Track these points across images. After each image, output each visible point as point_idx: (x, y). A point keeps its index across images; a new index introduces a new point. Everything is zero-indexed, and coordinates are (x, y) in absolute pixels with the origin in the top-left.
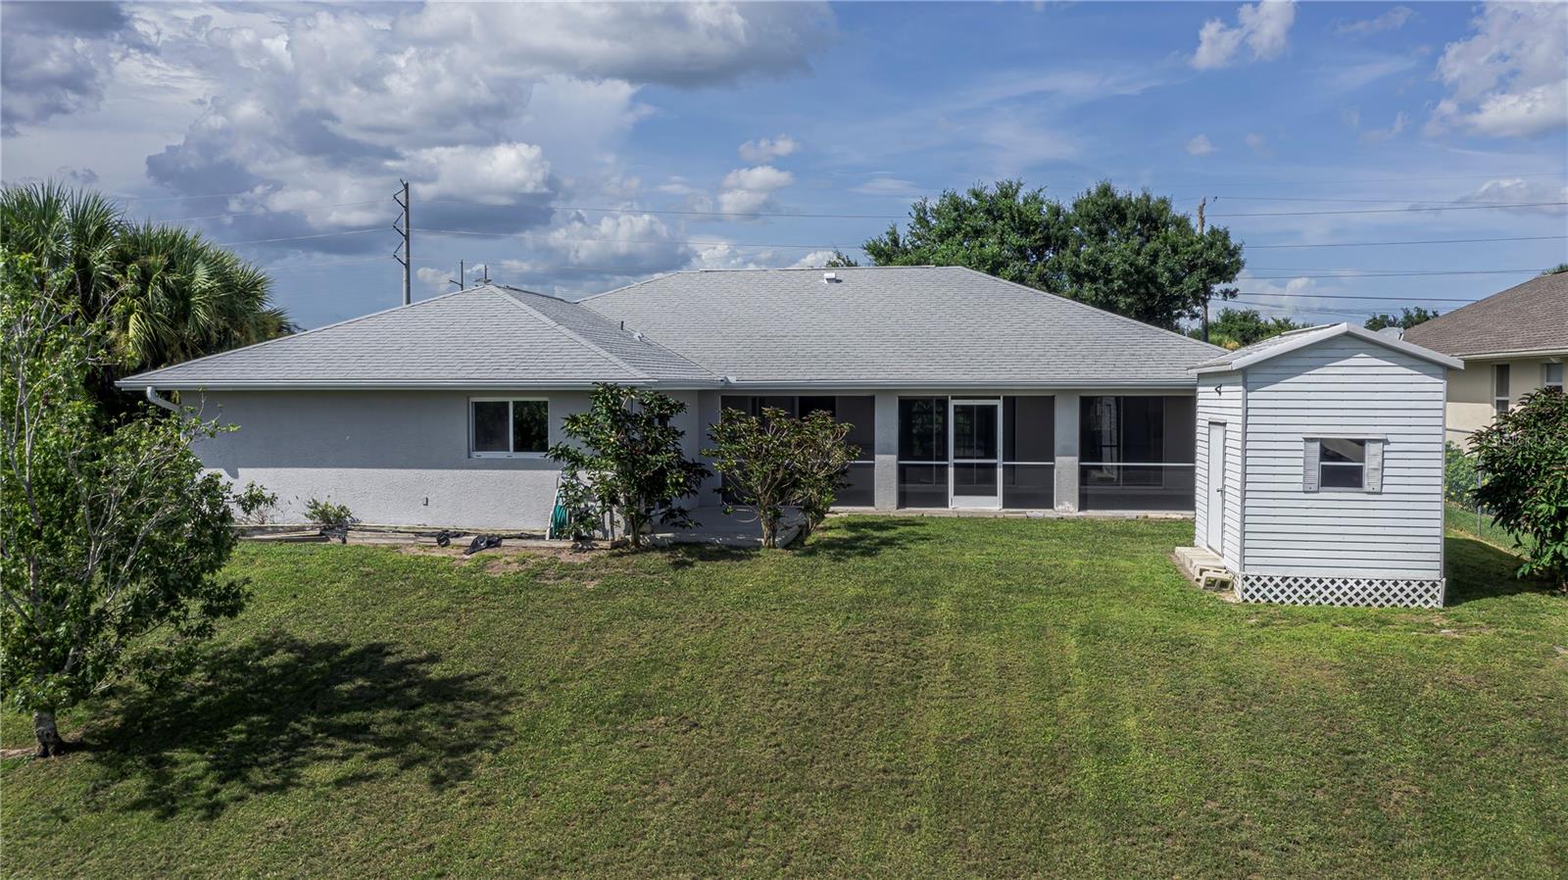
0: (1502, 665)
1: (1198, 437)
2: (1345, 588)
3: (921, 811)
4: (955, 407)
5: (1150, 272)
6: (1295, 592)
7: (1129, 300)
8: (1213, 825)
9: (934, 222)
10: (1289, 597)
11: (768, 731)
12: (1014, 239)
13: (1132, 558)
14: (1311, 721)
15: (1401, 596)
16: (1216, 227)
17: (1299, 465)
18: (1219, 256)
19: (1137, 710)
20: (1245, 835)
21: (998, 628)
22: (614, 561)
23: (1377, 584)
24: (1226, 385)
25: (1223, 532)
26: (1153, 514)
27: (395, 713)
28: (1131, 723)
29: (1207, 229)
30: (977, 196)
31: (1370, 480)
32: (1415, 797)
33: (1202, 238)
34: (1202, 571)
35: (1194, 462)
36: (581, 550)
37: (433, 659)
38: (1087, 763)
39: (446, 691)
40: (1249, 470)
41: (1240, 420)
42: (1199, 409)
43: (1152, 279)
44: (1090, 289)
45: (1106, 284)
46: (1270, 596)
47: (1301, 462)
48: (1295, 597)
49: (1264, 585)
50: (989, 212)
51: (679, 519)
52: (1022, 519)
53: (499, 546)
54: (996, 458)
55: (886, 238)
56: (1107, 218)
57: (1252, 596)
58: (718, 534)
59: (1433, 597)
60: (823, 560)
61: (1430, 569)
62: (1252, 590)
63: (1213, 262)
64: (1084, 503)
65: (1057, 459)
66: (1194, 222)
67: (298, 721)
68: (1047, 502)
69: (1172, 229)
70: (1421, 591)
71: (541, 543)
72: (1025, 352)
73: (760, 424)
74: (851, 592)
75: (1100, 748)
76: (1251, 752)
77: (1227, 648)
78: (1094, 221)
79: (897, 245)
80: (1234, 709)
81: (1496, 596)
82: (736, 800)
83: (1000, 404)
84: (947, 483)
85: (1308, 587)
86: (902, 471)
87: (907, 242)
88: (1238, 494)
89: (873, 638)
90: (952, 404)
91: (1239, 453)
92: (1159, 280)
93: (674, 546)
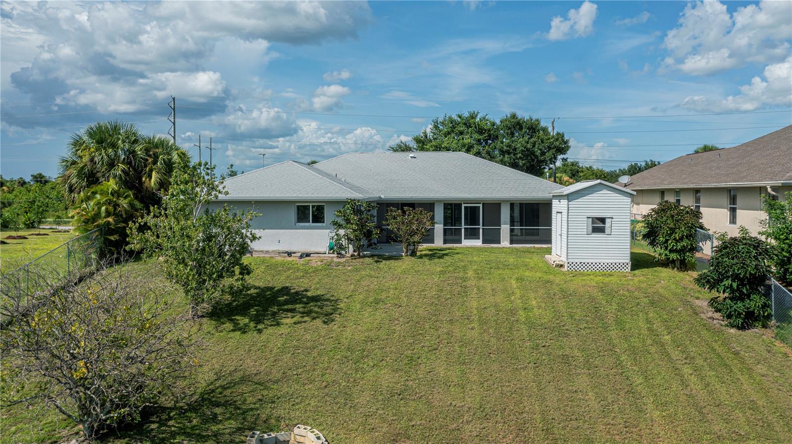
0: (643, 285)
1: (553, 217)
2: (600, 266)
3: (475, 325)
4: (465, 207)
5: (533, 151)
6: (584, 267)
7: (523, 162)
8: (558, 325)
9: (441, 127)
10: (582, 269)
11: (424, 307)
12: (476, 136)
13: (531, 259)
14: (587, 300)
15: (617, 268)
16: (559, 132)
17: (585, 226)
18: (560, 144)
19: (535, 299)
20: (566, 328)
21: (489, 279)
22: (354, 261)
23: (610, 264)
24: (562, 199)
25: (561, 249)
26: (536, 246)
27: (302, 305)
28: (534, 302)
29: (555, 132)
30: (460, 117)
31: (607, 231)
32: (614, 317)
33: (553, 137)
34: (554, 262)
35: (551, 227)
36: (340, 257)
37: (306, 291)
38: (521, 312)
39: (316, 299)
40: (569, 227)
41: (566, 211)
42: (553, 208)
43: (533, 153)
44: (508, 158)
45: (514, 155)
46: (576, 269)
47: (586, 225)
48: (584, 269)
49: (574, 265)
50: (465, 124)
51: (374, 246)
52: (489, 247)
53: (310, 256)
54: (479, 225)
55: (422, 135)
56: (514, 128)
57: (570, 269)
58: (387, 252)
59: (627, 268)
60: (426, 260)
61: (627, 260)
62: (570, 267)
63: (558, 147)
64: (512, 242)
65: (502, 226)
66: (550, 129)
67: (271, 308)
68: (498, 241)
69: (541, 132)
70: (623, 266)
71: (325, 255)
72: (490, 186)
73: (402, 213)
74: (438, 269)
75: (525, 309)
76: (569, 308)
77: (562, 282)
78: (510, 128)
79: (427, 138)
80: (564, 298)
81: (648, 268)
82: (419, 324)
83: (481, 206)
84: (461, 236)
85: (588, 265)
86: (445, 230)
87: (431, 137)
88: (566, 235)
89: (450, 282)
90: (463, 206)
91: (566, 222)
92: (536, 154)
93: (372, 256)
